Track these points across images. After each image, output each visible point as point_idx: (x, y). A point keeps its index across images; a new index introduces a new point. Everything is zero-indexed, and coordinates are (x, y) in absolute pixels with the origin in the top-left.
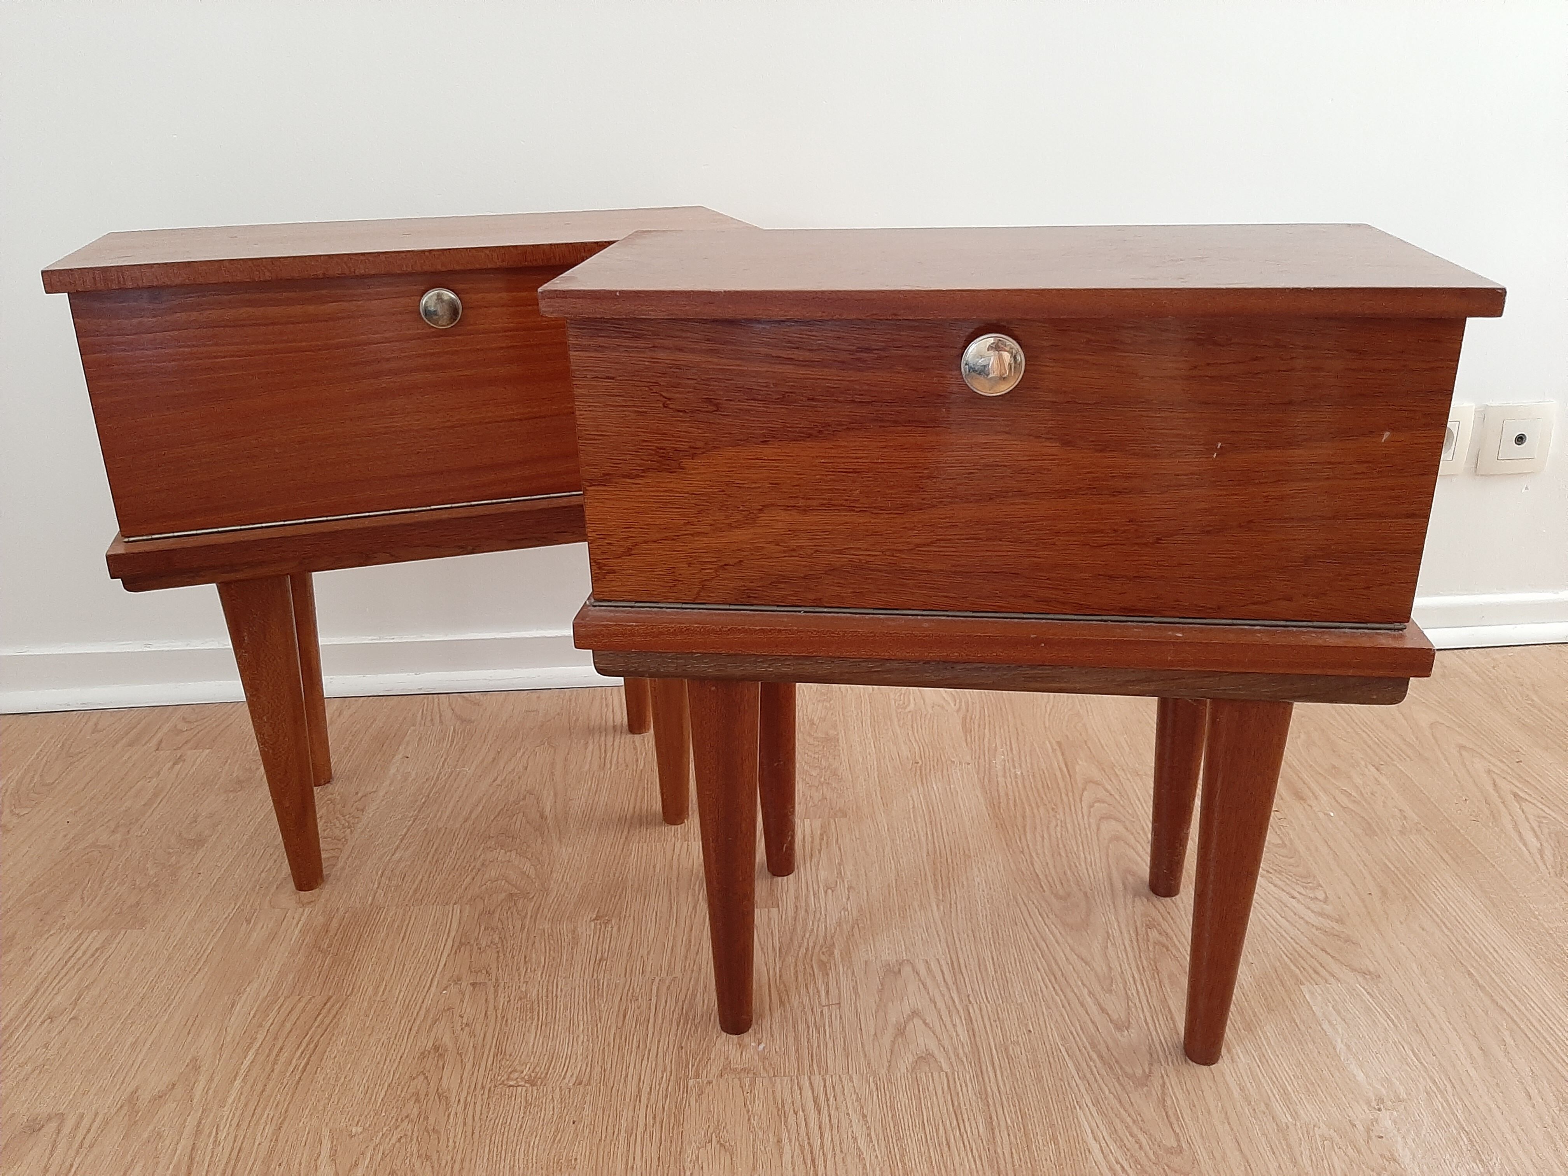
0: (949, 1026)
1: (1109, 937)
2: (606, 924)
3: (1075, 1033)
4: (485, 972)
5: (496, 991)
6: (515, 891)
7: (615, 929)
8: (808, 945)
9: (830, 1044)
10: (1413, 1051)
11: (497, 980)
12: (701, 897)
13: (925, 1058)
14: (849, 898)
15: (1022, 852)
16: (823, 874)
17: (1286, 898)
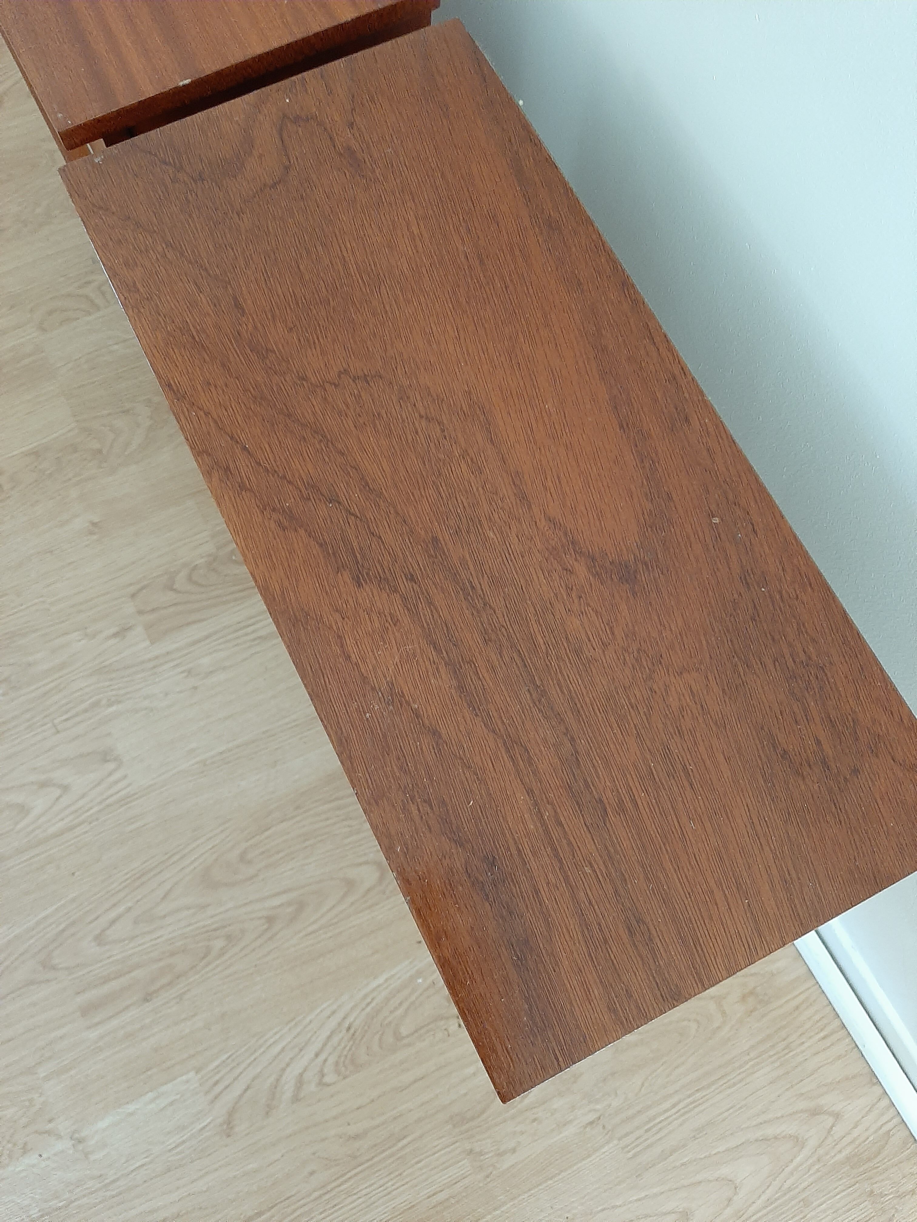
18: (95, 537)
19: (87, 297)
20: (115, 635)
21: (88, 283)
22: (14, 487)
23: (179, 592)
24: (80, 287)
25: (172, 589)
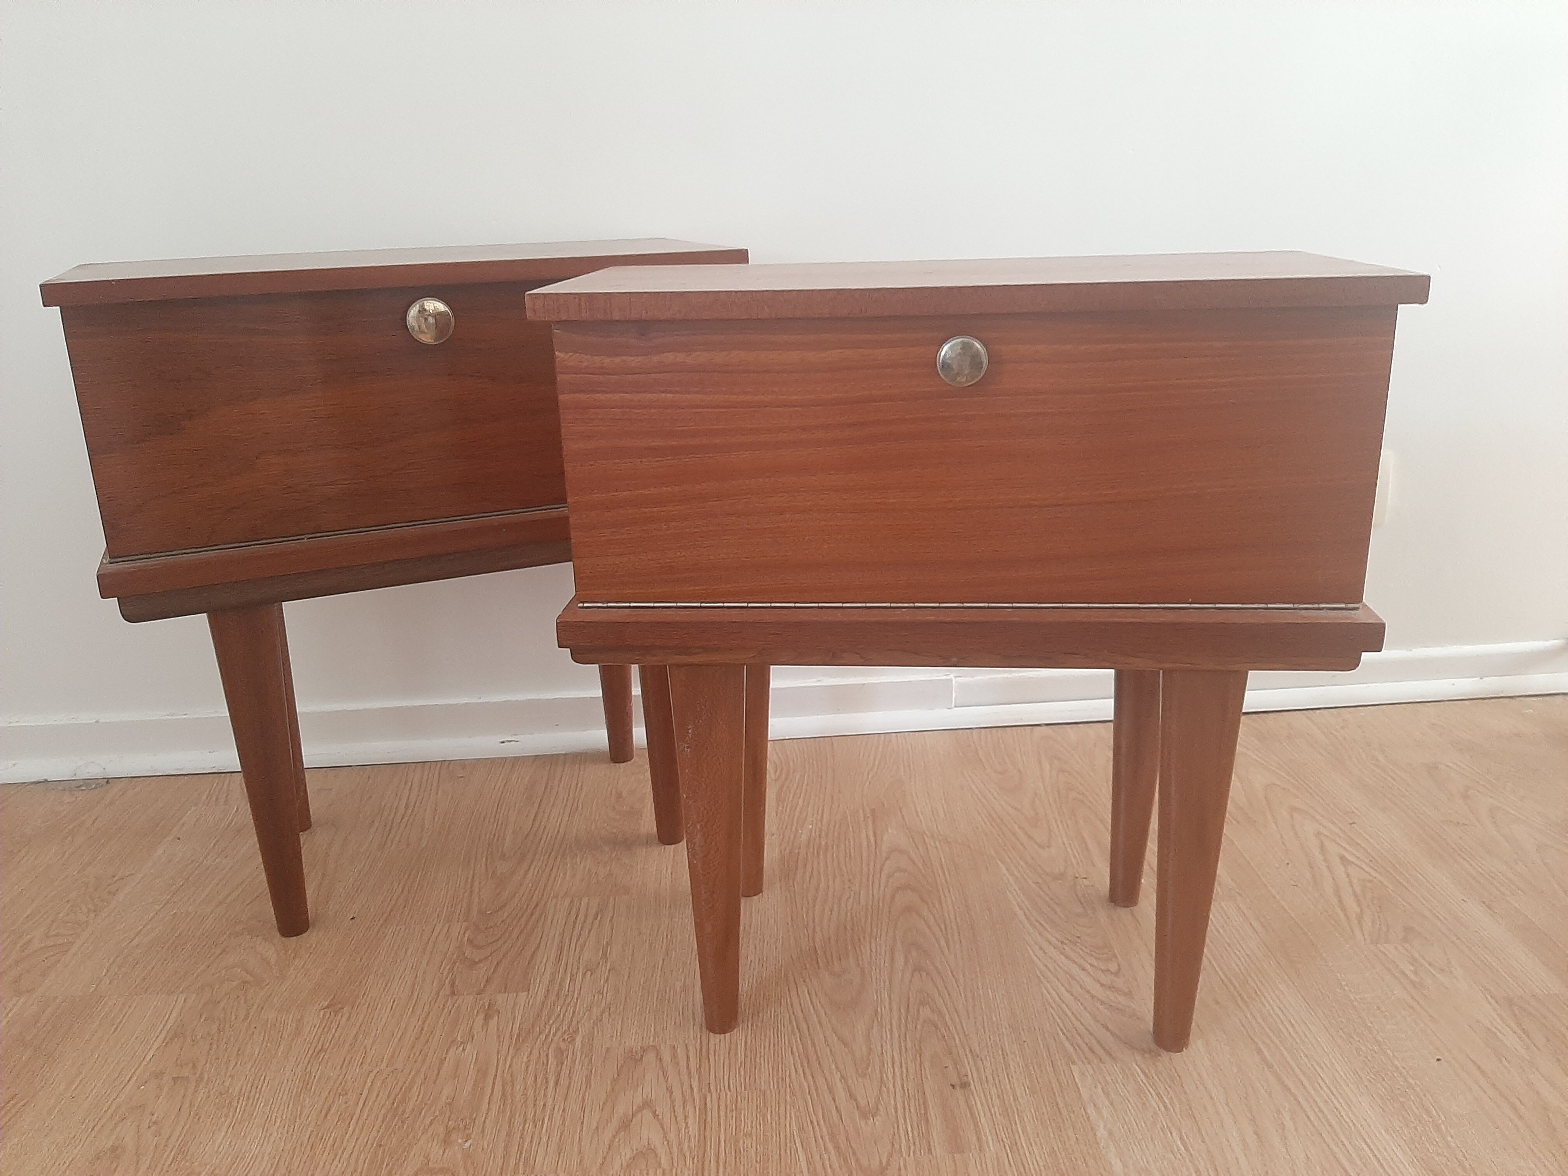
0: (680, 1118)
1: (876, 1015)
3: (816, 1123)
4: (191, 1065)
5: (197, 1086)
6: (249, 978)
8: (550, 1032)
9: (544, 1139)
10: (1181, 1138)
11: (202, 1074)
12: (447, 981)
13: (646, 1153)
14: (608, 978)
15: (806, 928)
16: (586, 955)
17: (1075, 970)
23: (487, 958)
25: (478, 963)
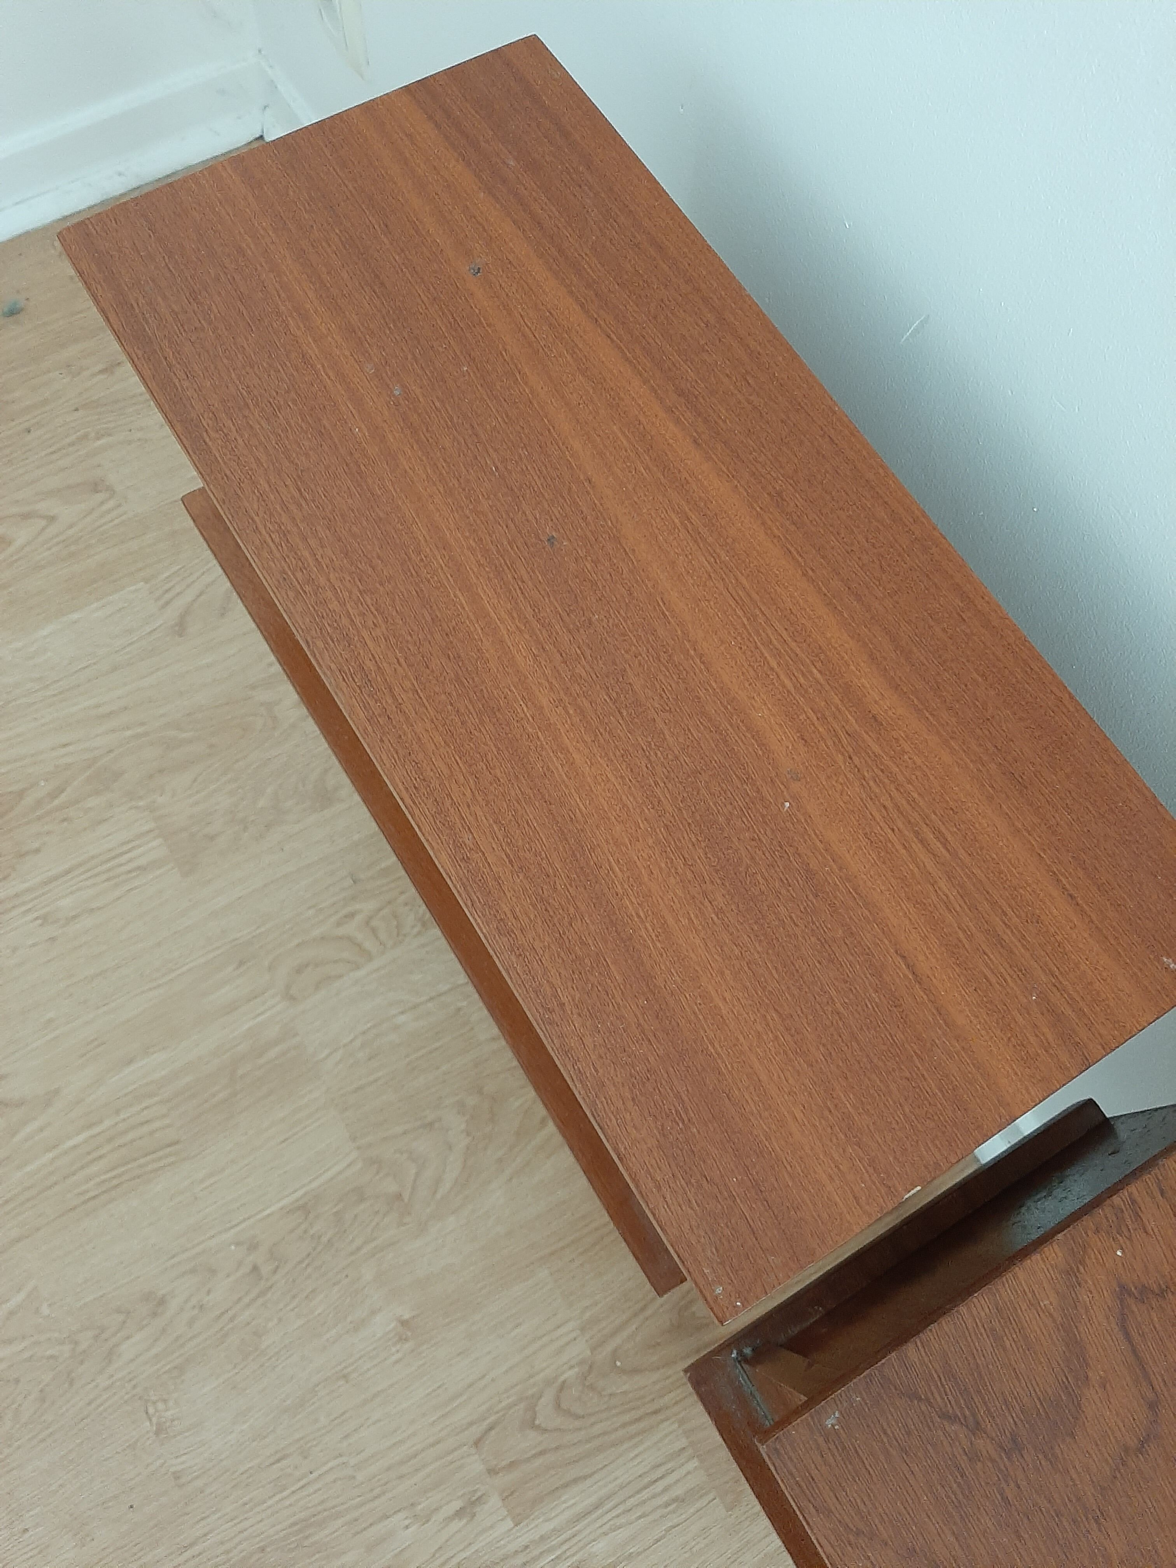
2: (400, 1339)
7: (399, 1355)
11: (271, 1287)
18: (408, 1346)
19: (350, 939)
20: (459, 1514)
21: (352, 915)
22: (277, 1267)
23: (545, 1430)
24: (339, 924)
25: (534, 1427)
